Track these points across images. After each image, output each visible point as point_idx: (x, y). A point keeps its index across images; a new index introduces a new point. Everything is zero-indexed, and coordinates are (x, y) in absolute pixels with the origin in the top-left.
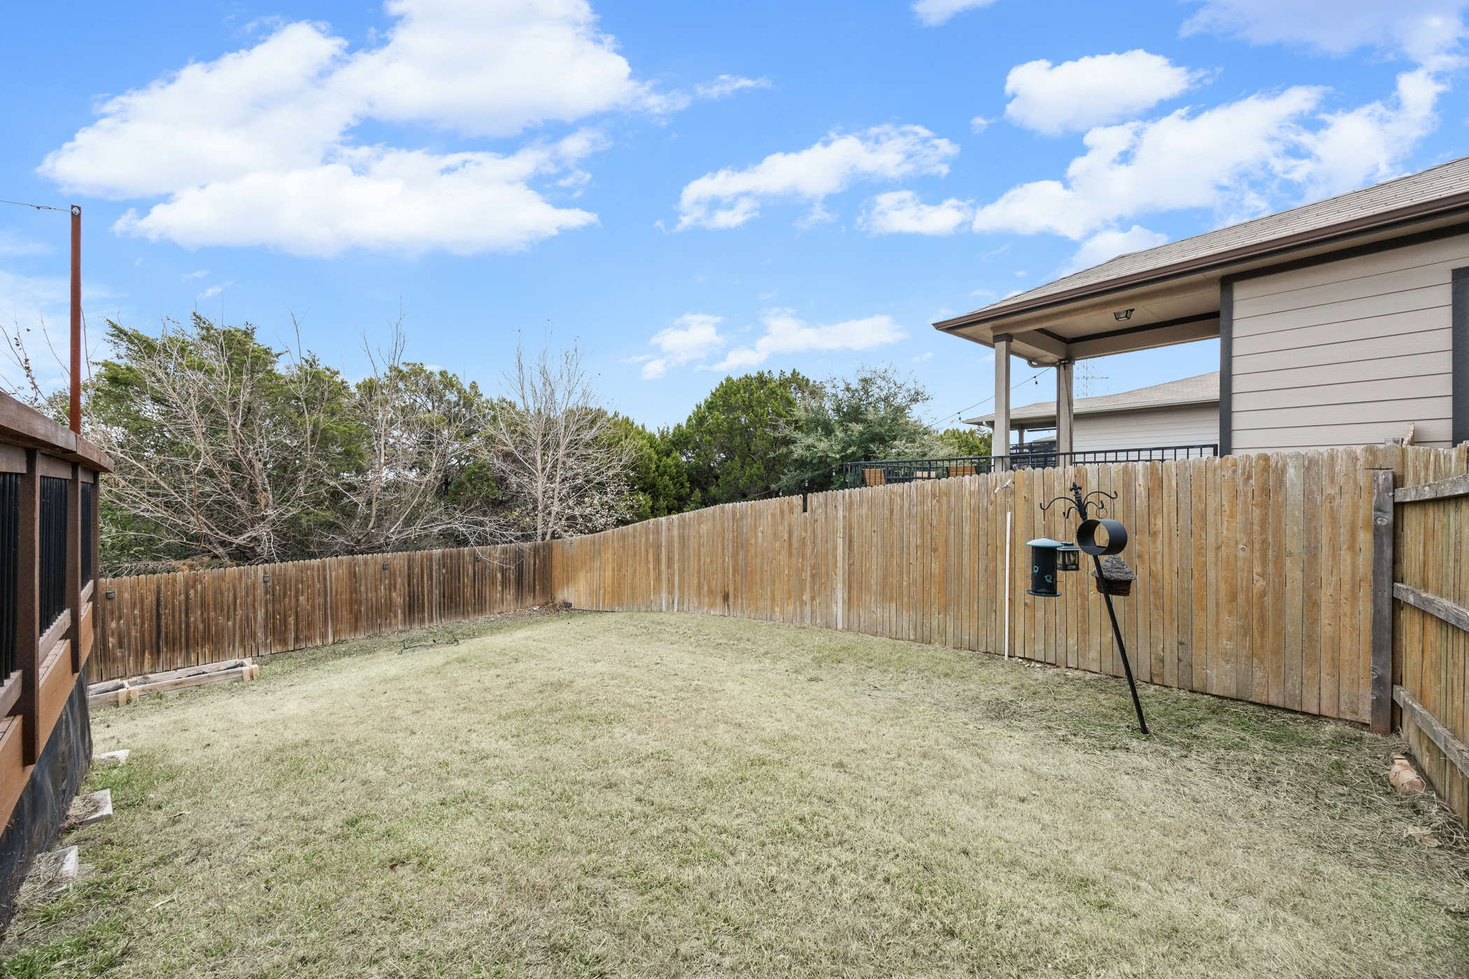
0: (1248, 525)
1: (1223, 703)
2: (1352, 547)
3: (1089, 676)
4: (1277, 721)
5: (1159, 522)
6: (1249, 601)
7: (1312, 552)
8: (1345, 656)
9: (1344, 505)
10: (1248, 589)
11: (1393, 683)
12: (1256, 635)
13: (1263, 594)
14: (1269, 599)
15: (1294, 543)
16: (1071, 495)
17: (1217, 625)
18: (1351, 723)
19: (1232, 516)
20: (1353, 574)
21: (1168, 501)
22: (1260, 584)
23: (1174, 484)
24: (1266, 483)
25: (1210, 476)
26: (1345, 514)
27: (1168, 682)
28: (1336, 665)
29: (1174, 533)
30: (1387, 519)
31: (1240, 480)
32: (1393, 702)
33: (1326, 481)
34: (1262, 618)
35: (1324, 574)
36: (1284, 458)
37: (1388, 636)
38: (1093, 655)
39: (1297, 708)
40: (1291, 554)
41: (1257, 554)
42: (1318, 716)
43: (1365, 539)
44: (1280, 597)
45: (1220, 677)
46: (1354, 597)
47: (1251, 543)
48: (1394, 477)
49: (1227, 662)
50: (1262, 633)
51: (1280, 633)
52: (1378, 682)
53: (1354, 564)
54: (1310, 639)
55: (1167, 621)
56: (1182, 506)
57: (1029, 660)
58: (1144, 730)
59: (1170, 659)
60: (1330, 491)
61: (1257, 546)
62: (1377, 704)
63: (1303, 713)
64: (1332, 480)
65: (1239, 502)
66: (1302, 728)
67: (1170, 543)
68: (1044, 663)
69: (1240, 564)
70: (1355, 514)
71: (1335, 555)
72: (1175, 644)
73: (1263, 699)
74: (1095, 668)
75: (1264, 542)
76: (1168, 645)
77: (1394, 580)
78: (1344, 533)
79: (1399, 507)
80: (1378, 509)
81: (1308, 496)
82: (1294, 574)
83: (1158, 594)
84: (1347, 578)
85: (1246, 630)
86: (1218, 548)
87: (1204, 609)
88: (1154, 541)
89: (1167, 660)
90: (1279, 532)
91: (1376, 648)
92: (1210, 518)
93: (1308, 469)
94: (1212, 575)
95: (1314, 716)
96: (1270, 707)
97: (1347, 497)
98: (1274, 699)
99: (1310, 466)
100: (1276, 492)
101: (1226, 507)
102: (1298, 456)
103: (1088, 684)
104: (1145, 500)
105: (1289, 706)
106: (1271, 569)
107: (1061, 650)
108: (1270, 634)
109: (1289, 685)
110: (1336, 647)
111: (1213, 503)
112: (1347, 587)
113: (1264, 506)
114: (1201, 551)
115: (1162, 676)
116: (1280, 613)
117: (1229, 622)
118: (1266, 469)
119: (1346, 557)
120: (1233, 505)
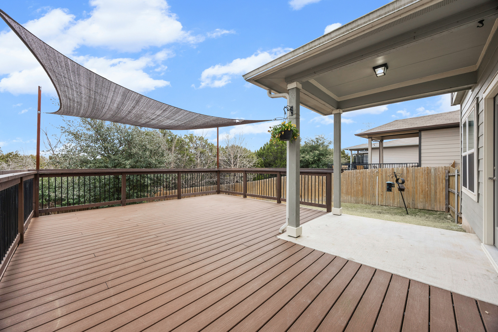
0: (425, 179)
1: (420, 210)
2: (442, 183)
3: (395, 207)
4: (430, 212)
5: (409, 178)
6: (425, 192)
7: (436, 184)
8: (441, 201)
9: (441, 176)
10: (425, 190)
11: (449, 204)
12: (426, 198)
13: (428, 191)
14: (429, 192)
15: (433, 182)
16: (394, 174)
17: (419, 197)
18: (442, 212)
19: (422, 177)
20: (442, 187)
21: (410, 175)
22: (427, 189)
23: (411, 172)
24: (428, 172)
25: (418, 170)
26: (441, 177)
27: (410, 207)
28: (440, 202)
29: (412, 180)
30: (448, 178)
31: (423, 171)
32: (449, 207)
33: (438, 172)
34: (428, 195)
35: (438, 187)
36: (431, 168)
37: (448, 197)
38: (396, 203)
39: (433, 210)
40: (432, 184)
41: (427, 184)
42: (437, 211)
43: (444, 181)
44: (430, 191)
45: (420, 206)
46: (443, 191)
47: (425, 182)
48: (449, 171)
49: (421, 203)
50: (427, 198)
51: (430, 198)
52: (446, 204)
53: (442, 185)
54: (435, 198)
55: (410, 196)
56: (413, 176)
57: (382, 205)
58: (408, 214)
59: (411, 203)
60: (439, 173)
61: (426, 183)
62: (446, 208)
63: (434, 211)
64: (439, 172)
65: (423, 175)
66: (434, 213)
67: (411, 182)
68: (385, 206)
69: (423, 186)
70: (442, 177)
71: (439, 184)
72: (412, 200)
73: (428, 209)
74: (396, 206)
75: (428, 182)
76: (410, 201)
77: (449, 188)
78: (441, 180)
79: (449, 176)
80: (446, 176)
81: (435, 174)
82: (433, 187)
83: (408, 192)
84: (441, 188)
85: (425, 197)
86: (420, 183)
87: (417, 194)
88: (408, 182)
89: (410, 203)
90: (430, 180)
91: (446, 199)
92: (418, 178)
93: (435, 170)
94: (418, 188)
95: (436, 211)
96: (429, 210)
97: (441, 174)
98: (429, 209)
99: (435, 169)
100: (430, 173)
101: (421, 176)
102: (433, 167)
103: (395, 208)
104: (406, 174)
105: (432, 210)
106: (429, 187)
107: (389, 203)
108: (429, 198)
109: (432, 206)
110: (440, 199)
111: (419, 175)
112: (441, 189)
113: (428, 176)
114: (416, 184)
115: (409, 206)
116: (430, 194)
117: (422, 196)
118: (428, 169)
119: (441, 184)
120: (422, 176)
